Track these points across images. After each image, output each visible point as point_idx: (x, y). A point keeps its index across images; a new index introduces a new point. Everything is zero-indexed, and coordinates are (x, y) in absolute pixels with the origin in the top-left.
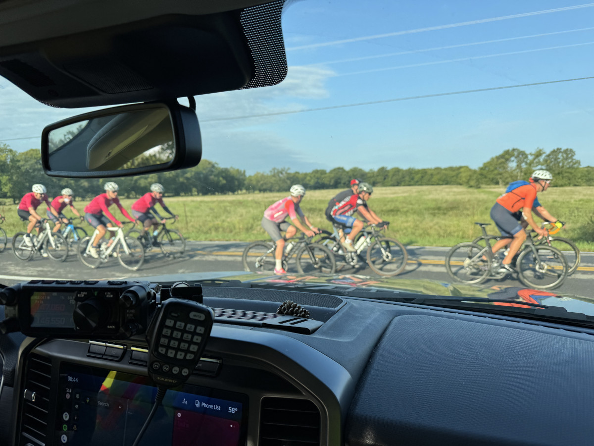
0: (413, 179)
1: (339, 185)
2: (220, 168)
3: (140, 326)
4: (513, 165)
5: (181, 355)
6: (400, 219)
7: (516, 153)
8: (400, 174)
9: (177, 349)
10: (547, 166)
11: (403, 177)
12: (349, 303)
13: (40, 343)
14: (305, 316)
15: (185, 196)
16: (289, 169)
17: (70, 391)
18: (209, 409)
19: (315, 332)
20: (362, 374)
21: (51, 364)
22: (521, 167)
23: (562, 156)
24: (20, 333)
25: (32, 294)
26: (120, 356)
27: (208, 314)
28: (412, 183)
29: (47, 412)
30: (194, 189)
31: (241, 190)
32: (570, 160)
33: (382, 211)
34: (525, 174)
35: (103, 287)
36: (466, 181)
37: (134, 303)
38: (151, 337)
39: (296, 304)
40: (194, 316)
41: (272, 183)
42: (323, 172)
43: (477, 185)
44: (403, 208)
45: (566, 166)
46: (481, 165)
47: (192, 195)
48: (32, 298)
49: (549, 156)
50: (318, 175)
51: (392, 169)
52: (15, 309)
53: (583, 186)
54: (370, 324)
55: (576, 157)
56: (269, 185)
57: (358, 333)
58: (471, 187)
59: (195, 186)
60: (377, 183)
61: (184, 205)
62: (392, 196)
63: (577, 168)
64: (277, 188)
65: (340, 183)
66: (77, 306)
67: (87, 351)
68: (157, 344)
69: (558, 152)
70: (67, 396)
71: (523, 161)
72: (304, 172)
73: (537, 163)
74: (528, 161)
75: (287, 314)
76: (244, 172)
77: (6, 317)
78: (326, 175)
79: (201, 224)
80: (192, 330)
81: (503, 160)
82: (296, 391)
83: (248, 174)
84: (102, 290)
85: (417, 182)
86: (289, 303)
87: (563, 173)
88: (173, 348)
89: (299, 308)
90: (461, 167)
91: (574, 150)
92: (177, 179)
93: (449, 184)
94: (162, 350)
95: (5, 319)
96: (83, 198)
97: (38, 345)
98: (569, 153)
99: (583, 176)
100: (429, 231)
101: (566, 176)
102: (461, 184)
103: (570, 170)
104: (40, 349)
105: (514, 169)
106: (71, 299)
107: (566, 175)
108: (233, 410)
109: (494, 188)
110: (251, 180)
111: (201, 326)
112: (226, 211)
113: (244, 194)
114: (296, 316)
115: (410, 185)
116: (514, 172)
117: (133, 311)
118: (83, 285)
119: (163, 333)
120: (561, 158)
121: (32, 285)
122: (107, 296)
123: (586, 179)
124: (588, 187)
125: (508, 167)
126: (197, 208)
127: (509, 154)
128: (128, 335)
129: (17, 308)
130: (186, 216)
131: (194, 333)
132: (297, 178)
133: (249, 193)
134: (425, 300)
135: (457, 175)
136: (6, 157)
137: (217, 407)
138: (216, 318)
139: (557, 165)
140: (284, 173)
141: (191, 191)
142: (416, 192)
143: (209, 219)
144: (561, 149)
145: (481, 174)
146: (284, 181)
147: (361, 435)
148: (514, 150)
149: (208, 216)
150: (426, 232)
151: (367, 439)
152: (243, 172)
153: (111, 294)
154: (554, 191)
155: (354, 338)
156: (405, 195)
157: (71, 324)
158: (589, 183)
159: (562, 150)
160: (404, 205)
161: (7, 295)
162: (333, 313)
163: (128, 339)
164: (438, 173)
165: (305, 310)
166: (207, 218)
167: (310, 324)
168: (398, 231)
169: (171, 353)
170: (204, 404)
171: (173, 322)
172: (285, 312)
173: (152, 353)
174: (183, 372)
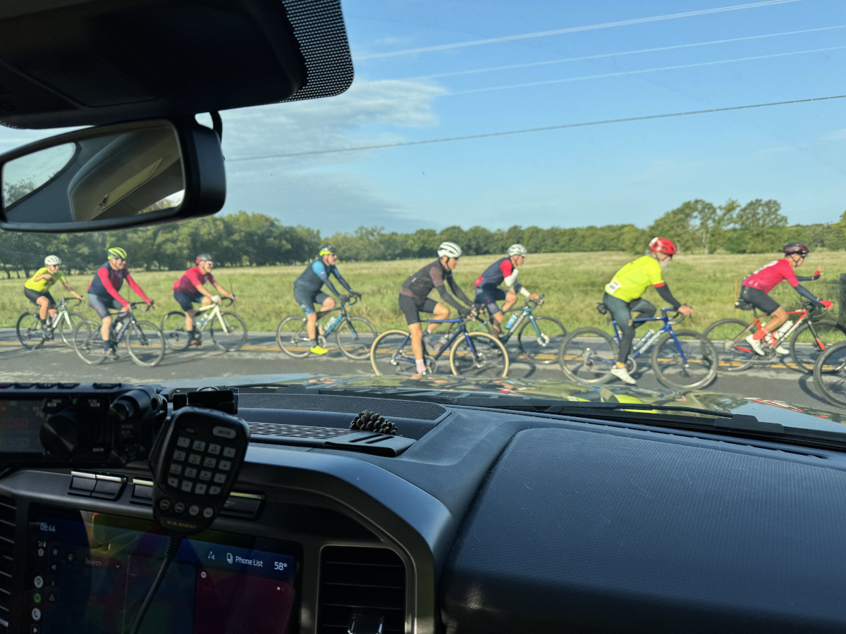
0: (557, 243)
2: (282, 227)
3: (142, 448)
4: (695, 222)
5: (201, 488)
7: (700, 207)
9: (196, 481)
10: (743, 224)
11: (544, 241)
12: (455, 413)
14: (390, 431)
15: (232, 267)
16: (383, 228)
17: (45, 545)
18: (246, 565)
19: (403, 454)
20: (468, 511)
21: (15, 506)
22: (707, 225)
23: (763, 210)
26: (117, 492)
27: (241, 429)
28: (556, 248)
29: (10, 576)
30: (245, 257)
32: (773, 217)
34: (713, 235)
35: (86, 391)
36: (631, 245)
37: (131, 414)
38: (156, 461)
39: (378, 416)
40: (220, 432)
41: (358, 249)
42: (431, 233)
44: (543, 283)
45: (768, 224)
46: (652, 223)
47: (242, 266)
49: (744, 210)
50: (424, 237)
51: (529, 229)
54: (482, 441)
55: (781, 212)
56: (354, 252)
57: (465, 455)
59: (246, 253)
61: (230, 280)
63: (783, 227)
64: (366, 255)
66: (47, 419)
68: (166, 472)
69: (757, 204)
70: (39, 552)
71: (710, 218)
72: (405, 232)
73: (728, 219)
74: (717, 218)
75: (364, 429)
76: (318, 232)
78: (436, 238)
79: (255, 307)
80: (217, 453)
81: (682, 216)
82: (372, 537)
83: (323, 236)
84: (85, 397)
85: (563, 247)
86: (368, 414)
87: (764, 234)
88: (189, 479)
89: (382, 420)
90: (623, 226)
91: (779, 201)
92: (219, 243)
93: (609, 250)
94: (173, 482)
96: (82, 270)
98: (772, 206)
100: (578, 315)
101: (769, 238)
102: (623, 250)
103: (772, 230)
105: (697, 228)
106: (38, 410)
107: (767, 236)
108: (280, 566)
111: (231, 446)
114: (377, 431)
115: (552, 252)
116: (697, 233)
117: (130, 426)
118: (55, 390)
119: (175, 457)
120: (762, 213)
122: (91, 405)
125: (689, 225)
126: (249, 284)
127: (691, 208)
128: (124, 462)
131: (220, 457)
132: (395, 241)
134: (563, 408)
135: (618, 238)
137: (258, 562)
138: (253, 436)
139: (756, 223)
140: (375, 234)
141: (240, 260)
142: (562, 261)
143: (267, 301)
144: (761, 200)
146: (375, 245)
147: (463, 597)
148: (697, 202)
149: (266, 295)
150: (574, 318)
151: (471, 602)
152: (315, 232)
153: (98, 402)
154: (752, 259)
155: (458, 461)
156: (546, 265)
157: (37, 447)
159: (763, 203)
160: (545, 279)
162: (430, 427)
163: (123, 466)
164: (592, 234)
165: (390, 424)
166: (265, 298)
167: (396, 443)
169: (187, 485)
170: (240, 559)
171: (188, 441)
172: (362, 426)
173: (159, 487)
174: (204, 513)
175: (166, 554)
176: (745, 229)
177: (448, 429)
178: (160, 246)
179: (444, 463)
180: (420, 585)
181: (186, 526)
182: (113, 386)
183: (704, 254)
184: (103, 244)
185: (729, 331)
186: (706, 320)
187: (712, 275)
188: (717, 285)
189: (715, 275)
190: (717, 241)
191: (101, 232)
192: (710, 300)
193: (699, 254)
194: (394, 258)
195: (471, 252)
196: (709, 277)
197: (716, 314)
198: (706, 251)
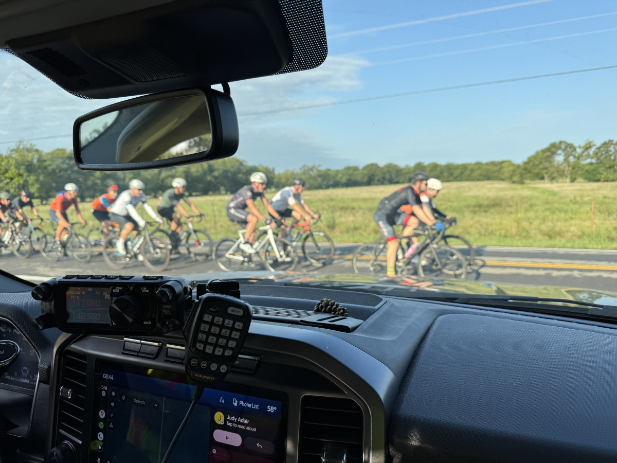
0: (452, 174)
3: (177, 322)
4: (559, 158)
5: (219, 351)
7: (563, 146)
8: (438, 169)
9: (216, 345)
10: (598, 159)
11: (442, 172)
12: (389, 302)
13: (75, 340)
14: (344, 314)
15: (213, 195)
16: (319, 166)
17: (106, 389)
18: (248, 408)
19: (355, 331)
20: (406, 374)
21: (86, 361)
22: (568, 160)
23: (614, 148)
24: (56, 329)
25: (67, 290)
26: (155, 353)
27: (246, 309)
28: (451, 178)
29: (83, 409)
30: (222, 188)
31: (270, 188)
34: (573, 168)
35: (139, 281)
36: (509, 176)
37: (170, 298)
38: (189, 332)
39: (334, 302)
40: (232, 311)
42: (356, 169)
43: (521, 181)
46: (525, 159)
47: (220, 194)
48: (68, 293)
49: (599, 148)
50: (350, 172)
51: (429, 165)
52: (51, 304)
54: (413, 323)
57: (401, 332)
58: (514, 182)
59: (223, 185)
61: (213, 205)
65: (374, 180)
66: (113, 301)
67: (122, 348)
68: (195, 339)
69: (610, 143)
70: (102, 393)
71: (571, 155)
72: (336, 168)
73: (586, 156)
74: (577, 155)
75: (325, 312)
76: (273, 169)
77: (43, 313)
78: (359, 172)
80: (231, 326)
81: (548, 154)
82: (338, 390)
83: (277, 172)
84: (138, 285)
85: (457, 177)
86: (327, 301)
88: (210, 344)
89: (337, 305)
90: (503, 162)
92: (204, 178)
93: (491, 180)
94: (200, 346)
95: (41, 314)
97: (73, 341)
102: (503, 180)
104: (75, 347)
105: (560, 163)
106: (106, 294)
108: (271, 409)
109: (539, 183)
110: (280, 178)
111: (240, 321)
114: (334, 314)
116: (560, 166)
117: (169, 306)
118: (118, 280)
119: (201, 329)
120: (613, 150)
121: (67, 280)
122: (143, 291)
125: (554, 161)
127: (556, 148)
128: (164, 332)
129: (53, 303)
130: (215, 216)
131: (232, 329)
132: (329, 175)
134: (469, 299)
135: (499, 171)
136: (32, 157)
137: (255, 406)
138: (254, 315)
139: (608, 158)
140: (315, 170)
141: (219, 190)
142: (455, 188)
144: (613, 141)
145: (525, 169)
146: (314, 178)
147: (406, 437)
148: (561, 142)
151: (412, 440)
153: (147, 289)
155: (397, 337)
157: (107, 320)
161: (43, 290)
162: (373, 312)
163: (164, 335)
164: (479, 169)
165: (343, 309)
167: (350, 322)
169: (209, 349)
170: (242, 403)
171: (211, 317)
172: (323, 310)
173: (190, 349)
174: (221, 369)
175: (193, 397)
176: (600, 163)
177: (385, 313)
178: (163, 180)
179: (386, 338)
180: (375, 427)
181: (209, 378)
182: (157, 278)
183: (566, 182)
184: (124, 179)
185: (587, 242)
186: (569, 234)
187: (573, 198)
188: (577, 206)
189: (575, 199)
190: (577, 172)
192: (572, 218)
193: (562, 182)
194: (328, 187)
195: (386, 182)
196: (571, 201)
197: (577, 229)
198: (568, 180)
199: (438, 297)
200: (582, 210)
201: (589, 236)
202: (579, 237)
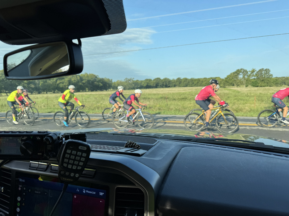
0: (193, 83)
1: (158, 87)
2: (99, 78)
3: (54, 153)
4: (241, 76)
5: (75, 167)
6: (187, 102)
7: (242, 71)
8: (187, 81)
9: (73, 164)
10: (257, 77)
11: (189, 83)
12: (160, 141)
13: (5, 163)
14: (138, 148)
15: (82, 92)
16: (134, 78)
17: (21, 186)
18: (90, 194)
19: (143, 156)
21: (11, 173)
22: (245, 77)
23: (264, 72)
26: (45, 168)
27: (88, 147)
28: (193, 85)
29: (9, 197)
31: (110, 89)
32: (268, 74)
33: (179, 99)
34: (247, 81)
35: (35, 134)
37: (51, 142)
38: (60, 158)
39: (134, 142)
40: (81, 148)
41: (125, 85)
42: (150, 80)
43: (224, 86)
44: (188, 97)
45: (266, 77)
46: (226, 77)
49: (258, 72)
50: (148, 82)
51: (184, 79)
53: (274, 86)
54: (170, 151)
55: (271, 73)
57: (164, 156)
59: (87, 87)
60: (176, 85)
61: (82, 96)
62: (183, 92)
63: (271, 78)
65: (158, 85)
66: (22, 143)
67: (29, 166)
68: (63, 162)
69: (262, 70)
70: (19, 189)
71: (246, 75)
72: (141, 80)
73: (252, 75)
74: (248, 75)
75: (129, 147)
76: (112, 80)
78: (152, 82)
79: (90, 105)
80: (80, 155)
81: (236, 74)
82: (134, 184)
83: (113, 81)
84: (35, 136)
85: (195, 85)
86: (131, 142)
87: (265, 80)
88: (70, 164)
89: (135, 144)
91: (270, 69)
92: (78, 84)
94: (65, 165)
96: (32, 93)
97: (4, 164)
98: (267, 71)
99: (274, 82)
101: (266, 82)
103: (268, 79)
104: (5, 166)
105: (241, 78)
106: (19, 140)
107: (266, 81)
108: (101, 194)
109: (232, 88)
110: (115, 84)
111: (85, 153)
112: (103, 99)
113: (111, 91)
114: (134, 148)
115: (192, 86)
116: (241, 80)
117: (51, 146)
118: (25, 133)
119: (66, 157)
120: (264, 73)
122: (37, 139)
123: (275, 83)
124: (276, 87)
125: (239, 77)
126: (88, 98)
127: (239, 72)
128: (48, 158)
132: (138, 83)
133: (114, 90)
134: (197, 140)
137: (94, 193)
138: (92, 149)
139: (262, 76)
140: (131, 80)
141: (85, 90)
142: (195, 90)
143: (94, 103)
145: (226, 81)
146: (131, 84)
147: (164, 205)
148: (241, 69)
149: (94, 101)
151: (167, 206)
152: (111, 80)
153: (39, 137)
154: (260, 89)
155: (162, 158)
156: (190, 91)
157: (19, 153)
158: (276, 85)
159: (264, 69)
160: (189, 96)
162: (152, 147)
165: (138, 145)
166: (94, 102)
167: (140, 152)
168: (186, 108)
169: (70, 166)
170: (88, 191)
171: (70, 151)
173: (60, 167)
174: (76, 175)
175: (63, 190)
176: (258, 78)
177: (158, 147)
178: (58, 84)
179: (157, 159)
180: (149, 201)
181: (70, 180)
182: (45, 132)
183: (244, 87)
185: (253, 114)
186: (245, 110)
187: (247, 94)
188: (248, 98)
190: (248, 83)
191: (38, 80)
192: (246, 103)
193: (242, 87)
195: (164, 86)
196: (246, 95)
197: (248, 108)
198: (245, 86)
199: (183, 139)
200: (250, 99)
201: (253, 111)
202: (249, 112)
